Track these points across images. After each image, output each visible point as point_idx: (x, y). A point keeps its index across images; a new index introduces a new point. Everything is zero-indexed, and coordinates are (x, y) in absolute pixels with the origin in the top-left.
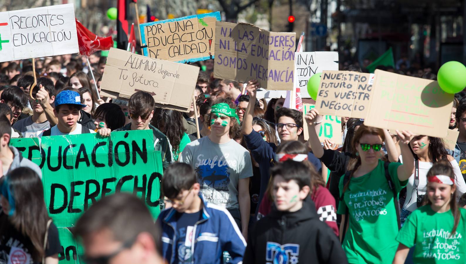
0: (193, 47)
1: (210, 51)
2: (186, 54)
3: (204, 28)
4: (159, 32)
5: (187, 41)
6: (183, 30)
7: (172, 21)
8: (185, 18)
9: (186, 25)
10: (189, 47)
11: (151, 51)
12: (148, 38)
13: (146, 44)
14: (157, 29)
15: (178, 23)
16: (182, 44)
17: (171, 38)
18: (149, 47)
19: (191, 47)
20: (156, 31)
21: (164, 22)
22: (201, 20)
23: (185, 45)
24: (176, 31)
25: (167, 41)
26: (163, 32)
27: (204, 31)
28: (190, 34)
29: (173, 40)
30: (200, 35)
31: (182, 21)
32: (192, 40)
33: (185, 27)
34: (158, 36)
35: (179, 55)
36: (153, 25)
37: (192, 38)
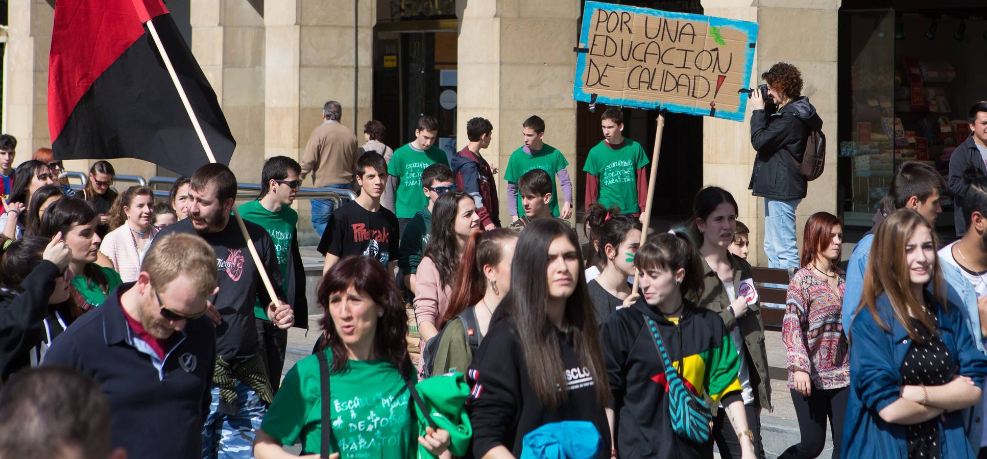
0: (683, 81)
1: (714, 100)
2: (664, 91)
3: (716, 49)
4: (621, 29)
5: (672, 64)
6: (671, 40)
7: (654, 14)
8: (684, 17)
9: (681, 31)
10: (674, 77)
11: (594, 64)
12: (595, 35)
13: (586, 46)
14: (618, 19)
15: (666, 21)
16: (661, 68)
17: (642, 49)
18: (591, 54)
19: (677, 79)
20: (617, 25)
21: (638, 12)
22: (715, 29)
23: (667, 72)
24: (657, 36)
25: (632, 52)
26: (630, 32)
27: (714, 54)
28: (685, 52)
29: (646, 53)
30: (705, 60)
31: (676, 19)
32: (684, 65)
33: (678, 36)
34: (617, 36)
35: (648, 88)
36: (613, 10)
37: (685, 61)
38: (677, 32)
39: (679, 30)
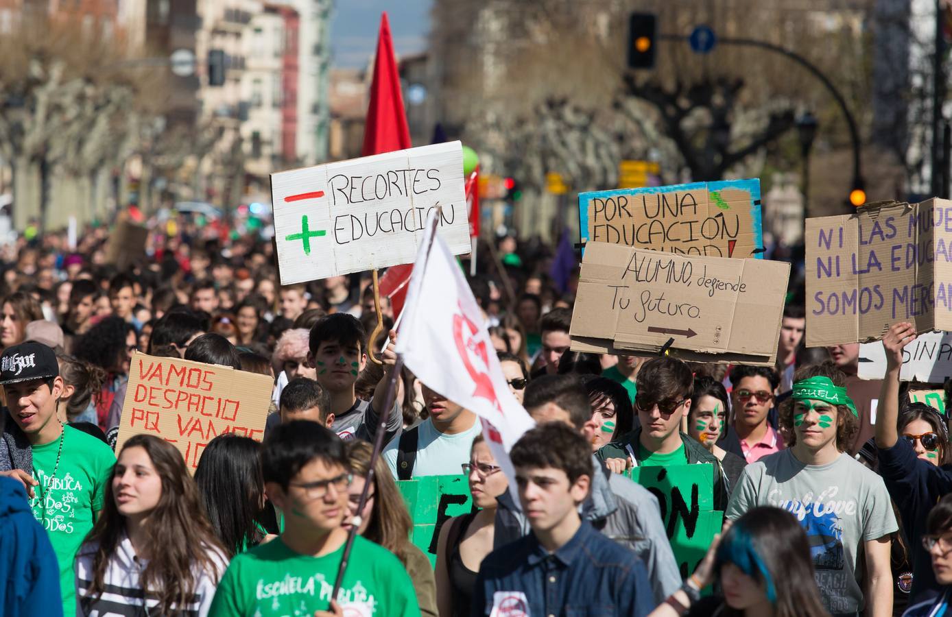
3: (721, 214)
4: (620, 215)
5: (679, 240)
6: (673, 215)
7: (650, 192)
8: (681, 188)
9: (681, 204)
12: (595, 227)
14: (615, 205)
15: (664, 197)
16: (668, 246)
17: (645, 230)
20: (615, 211)
21: (634, 193)
22: (715, 194)
23: (676, 248)
24: (658, 214)
25: (635, 236)
26: (630, 215)
27: (720, 220)
28: (689, 224)
29: (650, 234)
30: (710, 229)
31: (674, 193)
32: (691, 237)
33: (679, 209)
34: (617, 223)
36: (609, 197)
37: (691, 233)
38: (677, 206)
39: (679, 203)
